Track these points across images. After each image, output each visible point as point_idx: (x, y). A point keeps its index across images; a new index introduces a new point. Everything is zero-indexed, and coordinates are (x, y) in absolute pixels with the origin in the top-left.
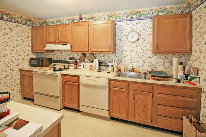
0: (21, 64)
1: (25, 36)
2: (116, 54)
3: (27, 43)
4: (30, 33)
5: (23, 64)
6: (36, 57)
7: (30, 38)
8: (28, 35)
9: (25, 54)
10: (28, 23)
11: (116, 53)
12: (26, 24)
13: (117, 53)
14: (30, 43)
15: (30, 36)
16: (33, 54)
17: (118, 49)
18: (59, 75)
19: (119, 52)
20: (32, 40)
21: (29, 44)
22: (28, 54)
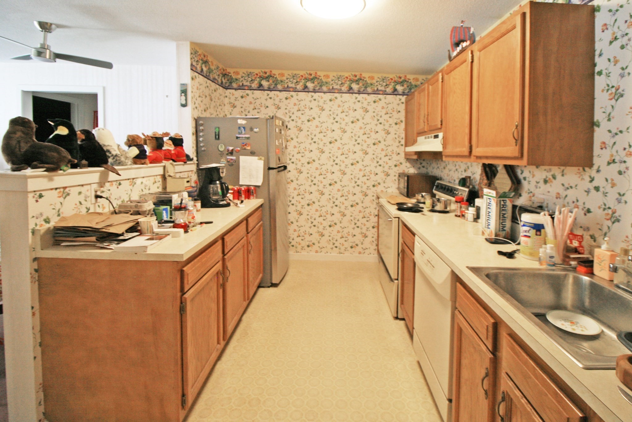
0: (382, 184)
1: (392, 121)
2: (593, 173)
3: (396, 136)
4: (403, 113)
5: (386, 185)
6: (416, 172)
7: (403, 125)
8: (399, 119)
9: (391, 163)
10: (400, 88)
11: (595, 167)
12: (395, 92)
13: (598, 171)
14: (403, 135)
15: (403, 119)
16: (408, 165)
17: (604, 146)
18: (393, 222)
19: (609, 163)
20: (406, 130)
21: (400, 140)
22: (398, 163)
